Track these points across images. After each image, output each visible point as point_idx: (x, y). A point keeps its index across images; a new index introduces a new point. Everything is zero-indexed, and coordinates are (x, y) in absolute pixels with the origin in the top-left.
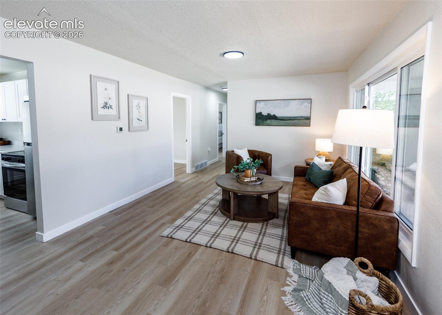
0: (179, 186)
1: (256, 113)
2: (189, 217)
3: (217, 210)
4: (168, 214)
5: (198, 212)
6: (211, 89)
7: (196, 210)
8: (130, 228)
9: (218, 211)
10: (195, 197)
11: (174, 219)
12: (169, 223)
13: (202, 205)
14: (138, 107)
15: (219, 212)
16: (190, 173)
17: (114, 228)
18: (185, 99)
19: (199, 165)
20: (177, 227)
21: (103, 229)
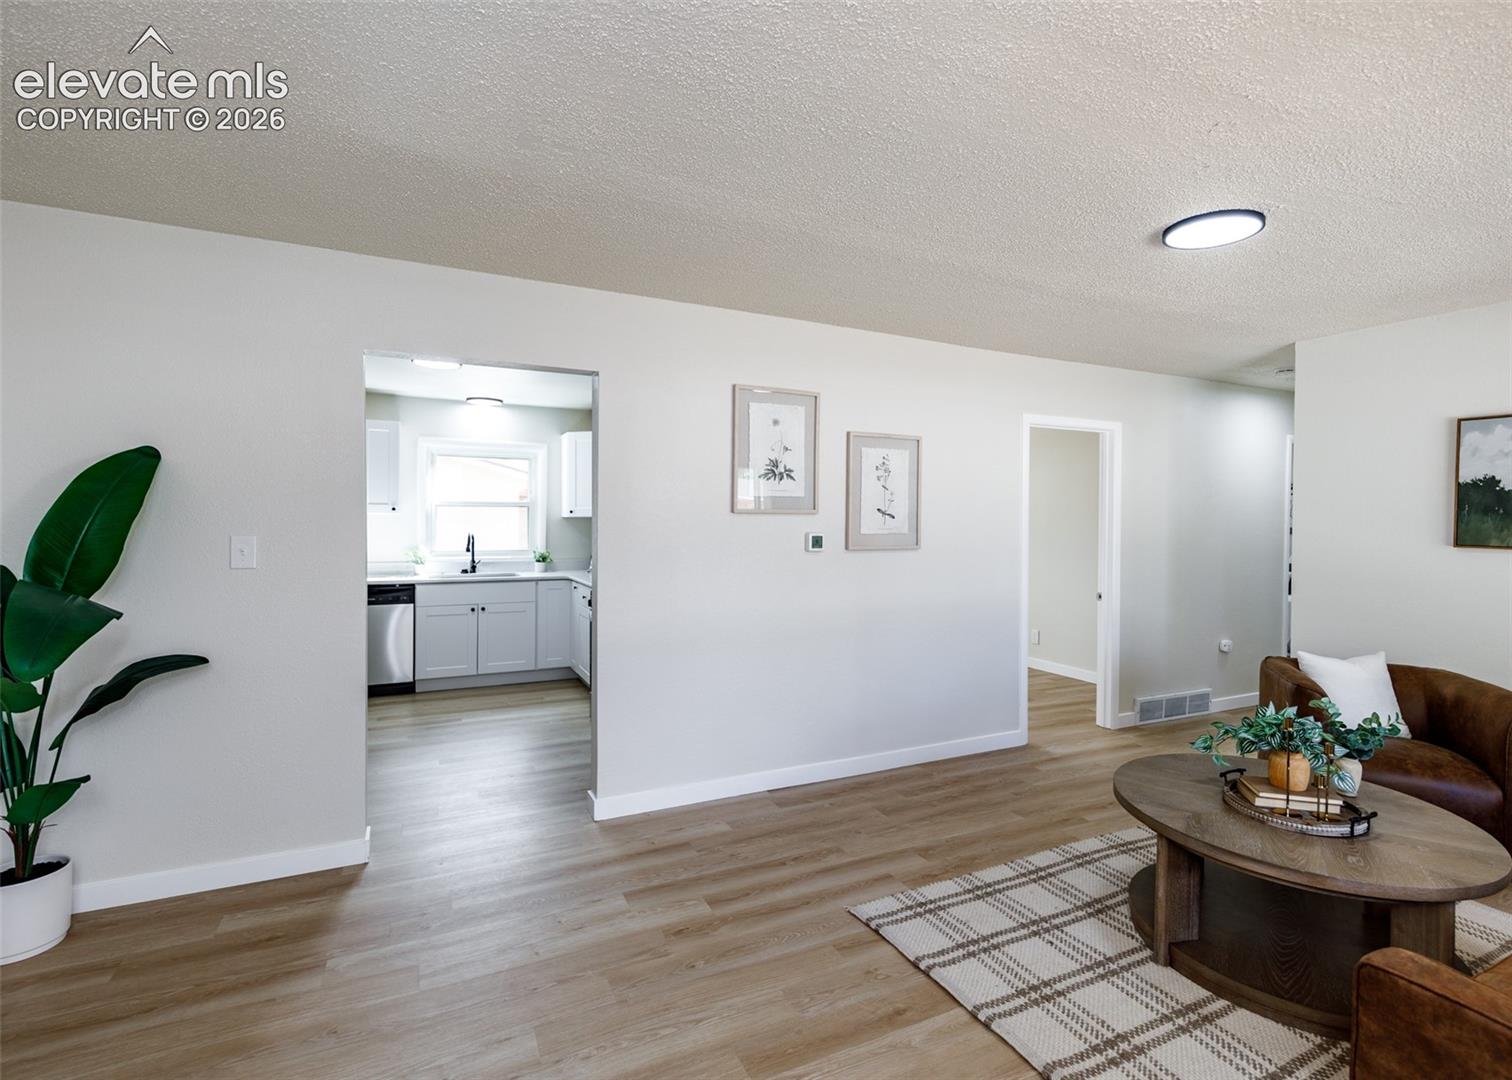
0: (1031, 768)
1: (1458, 483)
2: (989, 885)
3: (1120, 898)
4: (925, 852)
5: (1035, 881)
7: (1033, 868)
8: (785, 855)
9: (1124, 902)
10: (1065, 821)
11: (928, 876)
12: (904, 883)
13: (1070, 860)
14: (881, 473)
15: (1125, 909)
16: (1108, 726)
18: (1098, 434)
19: (1160, 702)
20: (921, 905)
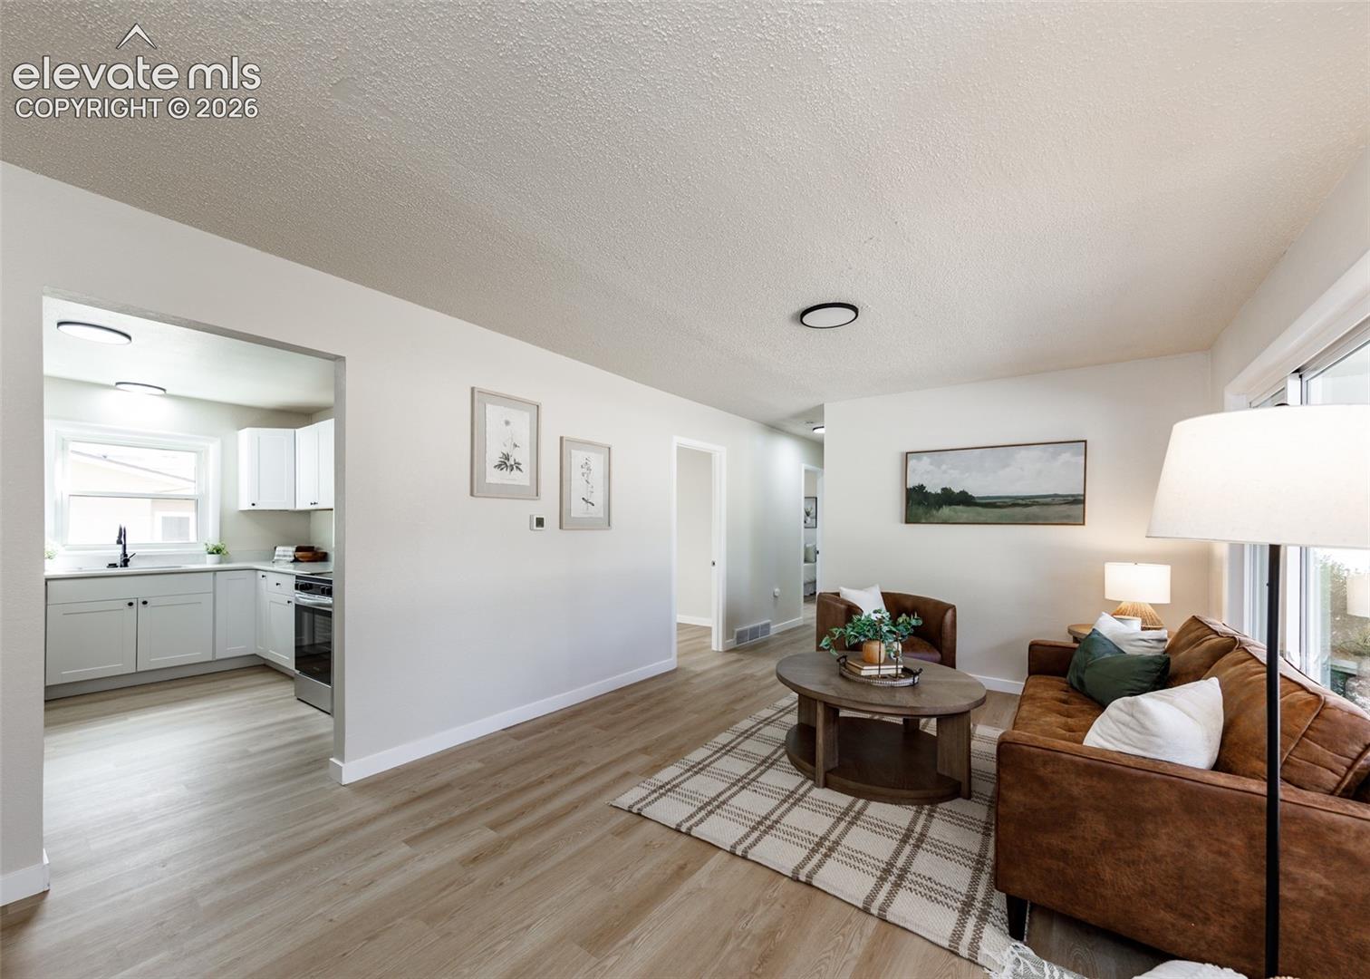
0: (687, 682)
1: (907, 489)
2: (699, 763)
3: (779, 753)
4: (645, 750)
5: (726, 754)
6: (783, 431)
7: (721, 746)
8: (541, 775)
9: (782, 755)
10: (723, 713)
11: (655, 766)
13: (739, 736)
14: (584, 470)
15: (785, 758)
16: (720, 650)
17: (505, 769)
18: (710, 454)
19: (746, 631)
20: (661, 787)
21: (478, 771)
